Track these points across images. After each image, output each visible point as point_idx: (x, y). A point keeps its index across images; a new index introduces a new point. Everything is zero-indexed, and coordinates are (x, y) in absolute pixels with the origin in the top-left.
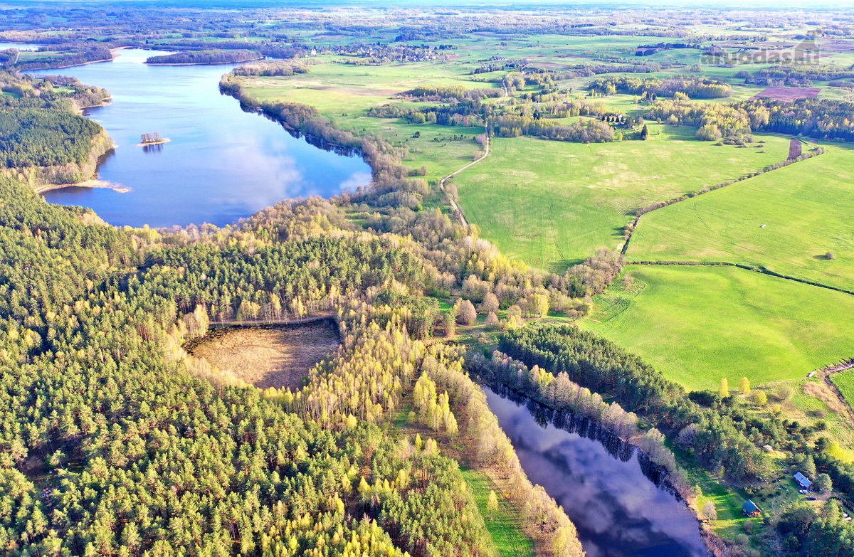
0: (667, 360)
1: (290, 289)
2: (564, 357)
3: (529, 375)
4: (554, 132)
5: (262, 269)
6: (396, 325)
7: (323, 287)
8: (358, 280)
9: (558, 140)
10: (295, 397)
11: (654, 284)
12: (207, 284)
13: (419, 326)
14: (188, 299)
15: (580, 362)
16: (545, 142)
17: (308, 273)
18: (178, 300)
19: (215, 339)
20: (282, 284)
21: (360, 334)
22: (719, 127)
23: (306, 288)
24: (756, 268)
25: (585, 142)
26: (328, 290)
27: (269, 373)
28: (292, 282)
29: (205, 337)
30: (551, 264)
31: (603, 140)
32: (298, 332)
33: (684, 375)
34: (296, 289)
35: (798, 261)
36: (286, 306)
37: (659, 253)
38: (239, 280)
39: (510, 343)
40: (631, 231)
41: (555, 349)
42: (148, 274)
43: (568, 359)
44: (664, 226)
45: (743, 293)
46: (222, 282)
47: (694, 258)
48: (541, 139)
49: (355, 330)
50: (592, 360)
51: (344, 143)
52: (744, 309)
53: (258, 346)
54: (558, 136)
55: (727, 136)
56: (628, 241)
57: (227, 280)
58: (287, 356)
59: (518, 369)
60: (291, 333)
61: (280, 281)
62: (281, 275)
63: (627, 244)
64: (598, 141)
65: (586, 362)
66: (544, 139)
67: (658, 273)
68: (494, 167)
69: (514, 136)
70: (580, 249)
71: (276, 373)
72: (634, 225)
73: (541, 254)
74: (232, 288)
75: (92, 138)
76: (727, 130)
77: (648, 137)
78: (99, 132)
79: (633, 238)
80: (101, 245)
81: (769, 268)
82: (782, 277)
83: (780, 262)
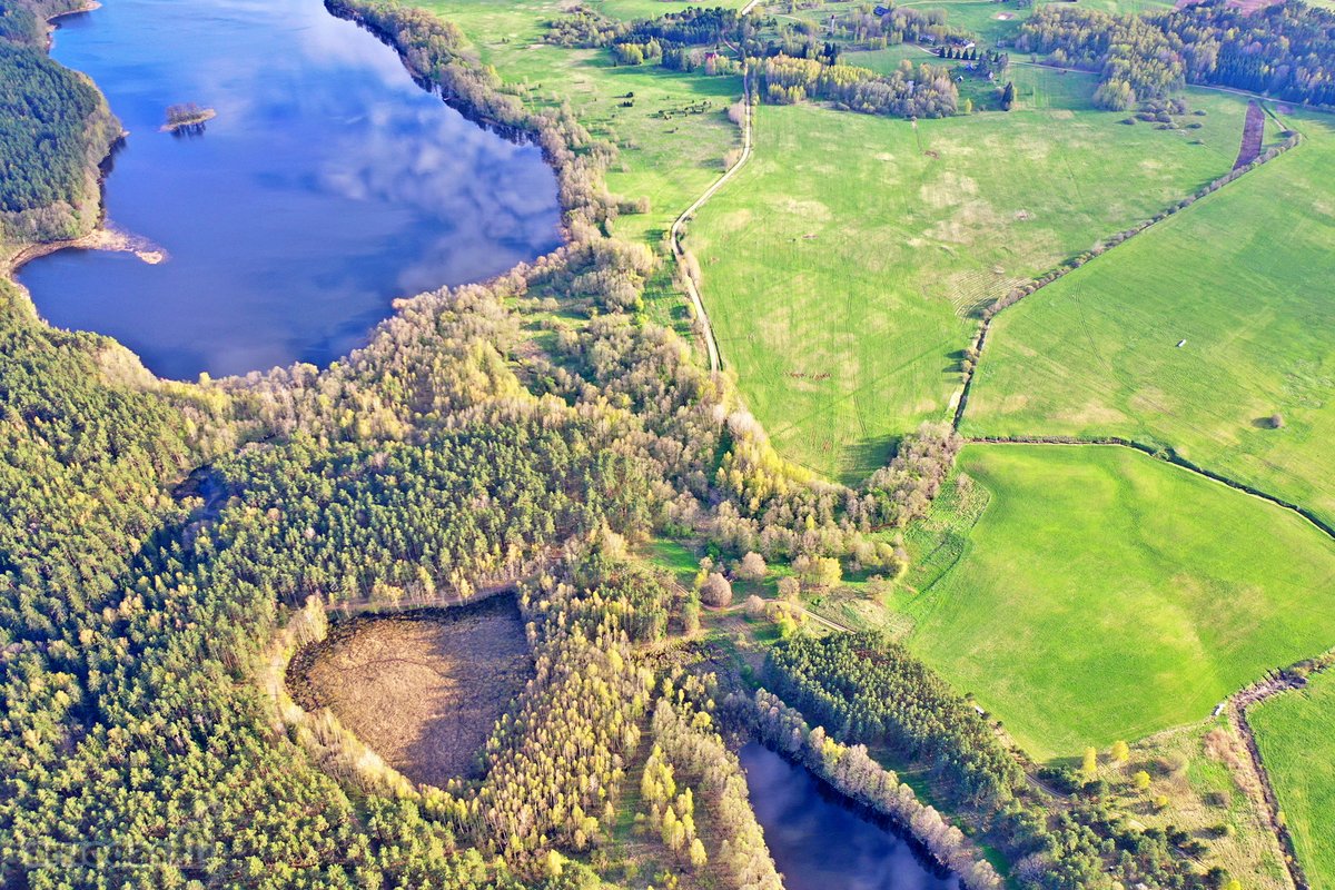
0: (1013, 689)
1: (445, 556)
2: (861, 707)
3: (810, 738)
4: (859, 97)
5: (400, 517)
6: (612, 629)
7: (497, 548)
8: (550, 527)
9: (865, 112)
10: (470, 809)
11: (1004, 496)
12: (317, 547)
13: (645, 628)
14: (292, 583)
15: (885, 719)
16: (842, 116)
17: (472, 522)
18: (277, 584)
19: (339, 646)
20: (434, 545)
21: (558, 652)
22: (1133, 83)
23: (472, 553)
24: (1161, 450)
25: (909, 117)
26: (504, 550)
27: (426, 723)
28: (448, 546)
29: (324, 642)
30: (847, 449)
31: (939, 114)
32: (464, 626)
33: (1034, 720)
34: (454, 555)
35: (1226, 434)
36: (442, 583)
37: (1015, 416)
38: (367, 539)
39: (781, 672)
40: (973, 363)
41: (848, 691)
42: (224, 526)
43: (867, 713)
44: (1026, 345)
45: (1136, 515)
46: (339, 547)
47: (1067, 427)
48: (837, 108)
49: (551, 643)
50: (901, 718)
51: (509, 119)
52: (1134, 555)
53: (405, 660)
54: (865, 105)
55: (1146, 96)
56: (968, 384)
57: (347, 541)
58: (451, 682)
59: (793, 726)
60: (450, 629)
61: (430, 542)
62: (430, 530)
63: (966, 392)
64: (930, 116)
65: (892, 720)
66: (842, 109)
67: (1012, 467)
68: (757, 190)
69: (792, 102)
70: (892, 410)
71: (438, 723)
72: (979, 347)
73: (831, 425)
74: (356, 555)
75: (84, 128)
76: (1146, 87)
77: (1016, 105)
78: (93, 109)
79: (976, 379)
80: (140, 444)
81: (1182, 452)
82: (1198, 471)
83: (1200, 436)
